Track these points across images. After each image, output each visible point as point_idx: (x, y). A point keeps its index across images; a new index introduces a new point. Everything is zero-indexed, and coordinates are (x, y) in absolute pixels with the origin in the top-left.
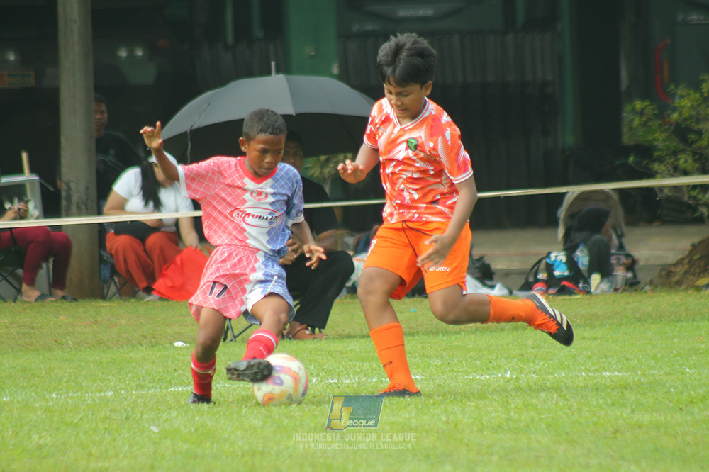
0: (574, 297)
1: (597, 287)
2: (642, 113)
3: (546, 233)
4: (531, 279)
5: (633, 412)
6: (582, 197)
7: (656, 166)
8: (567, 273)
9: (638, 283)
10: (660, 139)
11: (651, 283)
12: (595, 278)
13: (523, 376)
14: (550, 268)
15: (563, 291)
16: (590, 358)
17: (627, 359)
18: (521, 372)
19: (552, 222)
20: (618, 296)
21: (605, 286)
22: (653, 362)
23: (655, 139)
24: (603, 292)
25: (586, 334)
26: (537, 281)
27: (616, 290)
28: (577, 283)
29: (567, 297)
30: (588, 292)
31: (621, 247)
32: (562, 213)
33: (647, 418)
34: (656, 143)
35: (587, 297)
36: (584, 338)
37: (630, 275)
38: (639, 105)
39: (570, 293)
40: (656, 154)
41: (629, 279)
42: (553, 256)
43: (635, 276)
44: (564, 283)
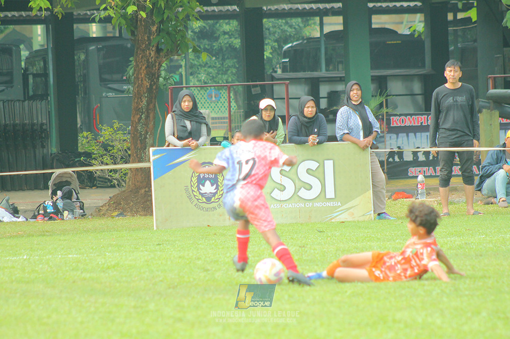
0: (56, 221)
1: (66, 217)
2: (87, 138)
3: (44, 192)
4: (36, 213)
5: (82, 273)
6: (60, 176)
7: (93, 162)
8: (53, 211)
9: (85, 215)
10: (95, 149)
11: (91, 215)
12: (66, 213)
13: (32, 257)
14: (45, 209)
15: (51, 218)
16: (63, 249)
17: (80, 249)
18: (31, 256)
19: (47, 188)
20: (76, 221)
21: (70, 216)
22: (91, 250)
23: (94, 149)
24: (70, 218)
25: (61, 238)
26: (39, 214)
27: (75, 218)
28: (57, 215)
29: (53, 221)
30: (63, 219)
31: (78, 199)
32: (50, 183)
33: (88, 275)
34: (93, 151)
35: (63, 221)
36: (60, 240)
37: (82, 211)
38: (85, 134)
39: (54, 220)
40: (93, 156)
41: (82, 213)
42: (46, 203)
43: (84, 212)
44: (51, 215)
